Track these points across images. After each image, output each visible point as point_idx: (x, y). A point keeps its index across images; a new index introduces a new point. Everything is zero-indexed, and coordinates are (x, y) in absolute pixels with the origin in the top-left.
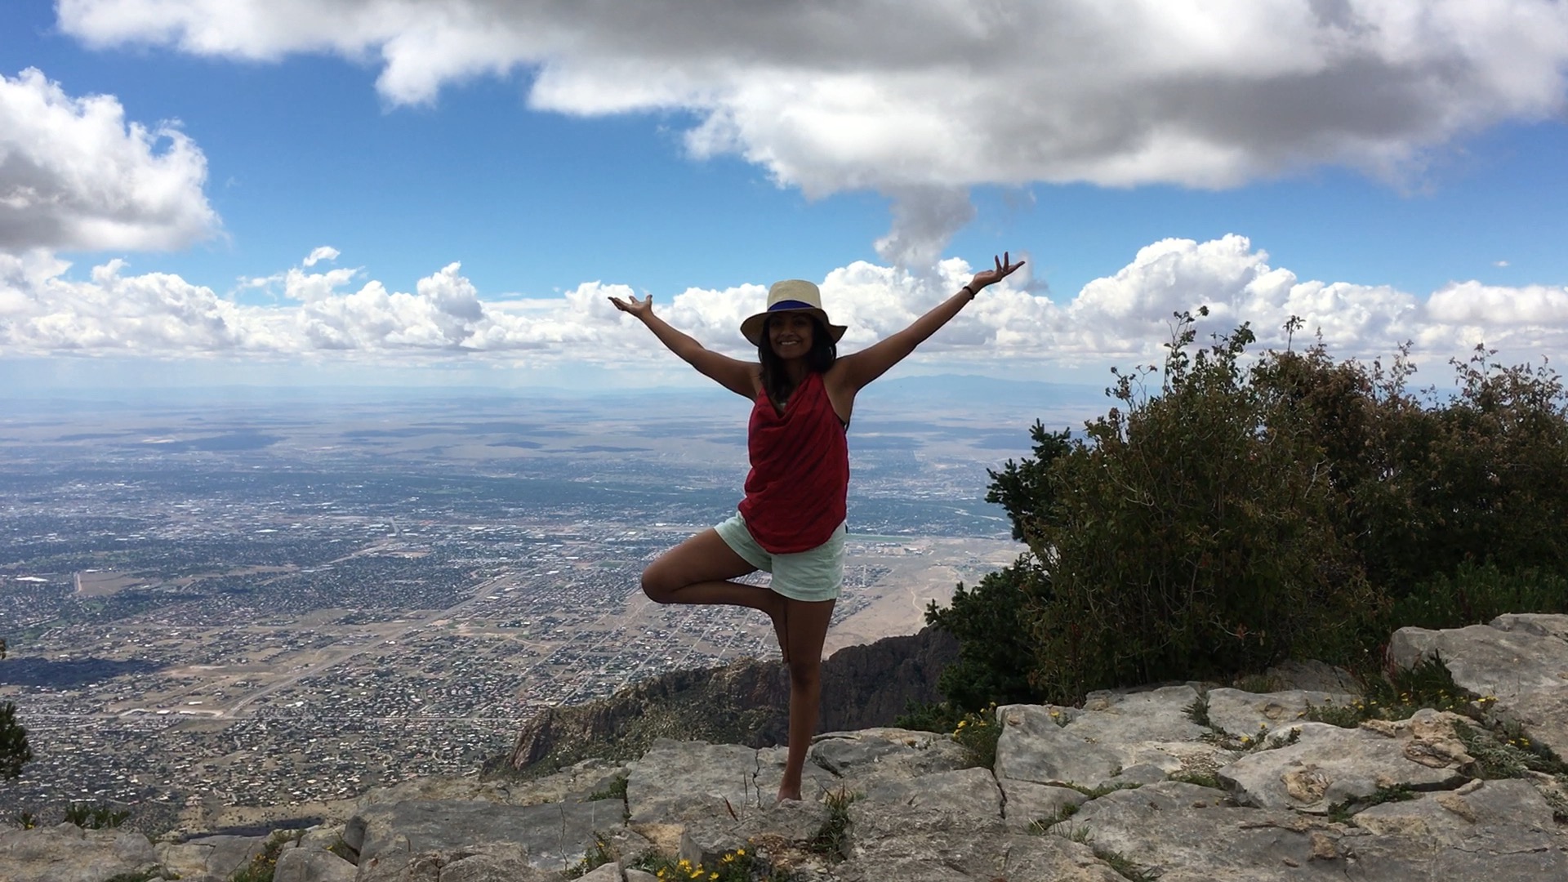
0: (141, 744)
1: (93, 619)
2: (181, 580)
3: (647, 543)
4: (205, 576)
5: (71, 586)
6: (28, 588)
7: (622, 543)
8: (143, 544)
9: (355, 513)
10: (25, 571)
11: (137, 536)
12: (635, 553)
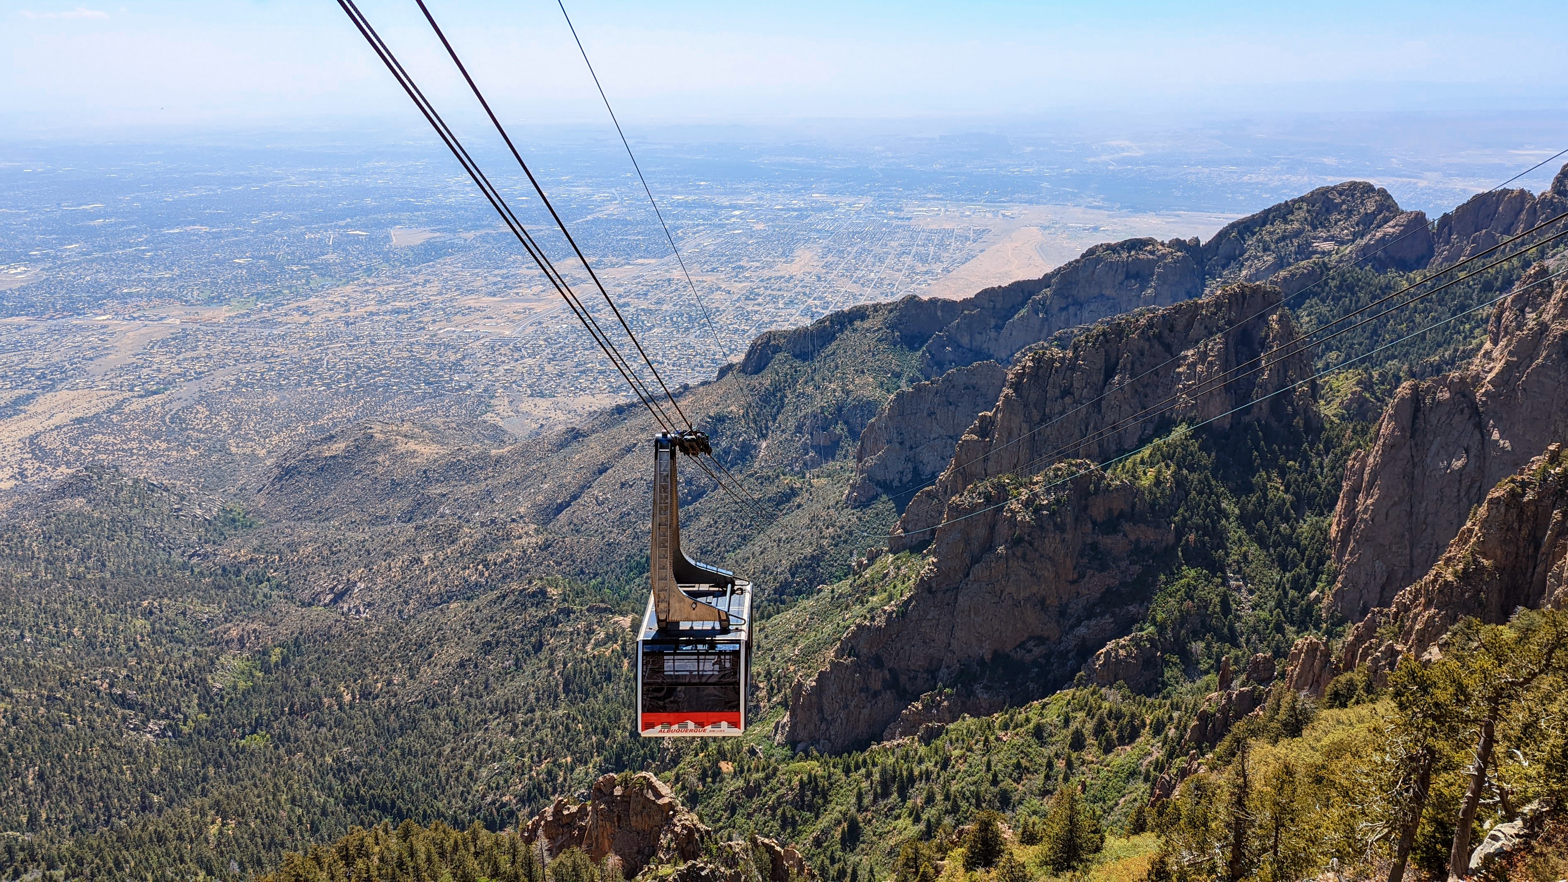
0: (456, 353)
1: (408, 263)
2: (465, 235)
3: (806, 209)
4: (483, 232)
5: (388, 238)
6: (356, 240)
7: (788, 210)
8: (434, 207)
9: (587, 185)
10: (355, 228)
11: (428, 202)
12: (797, 217)
